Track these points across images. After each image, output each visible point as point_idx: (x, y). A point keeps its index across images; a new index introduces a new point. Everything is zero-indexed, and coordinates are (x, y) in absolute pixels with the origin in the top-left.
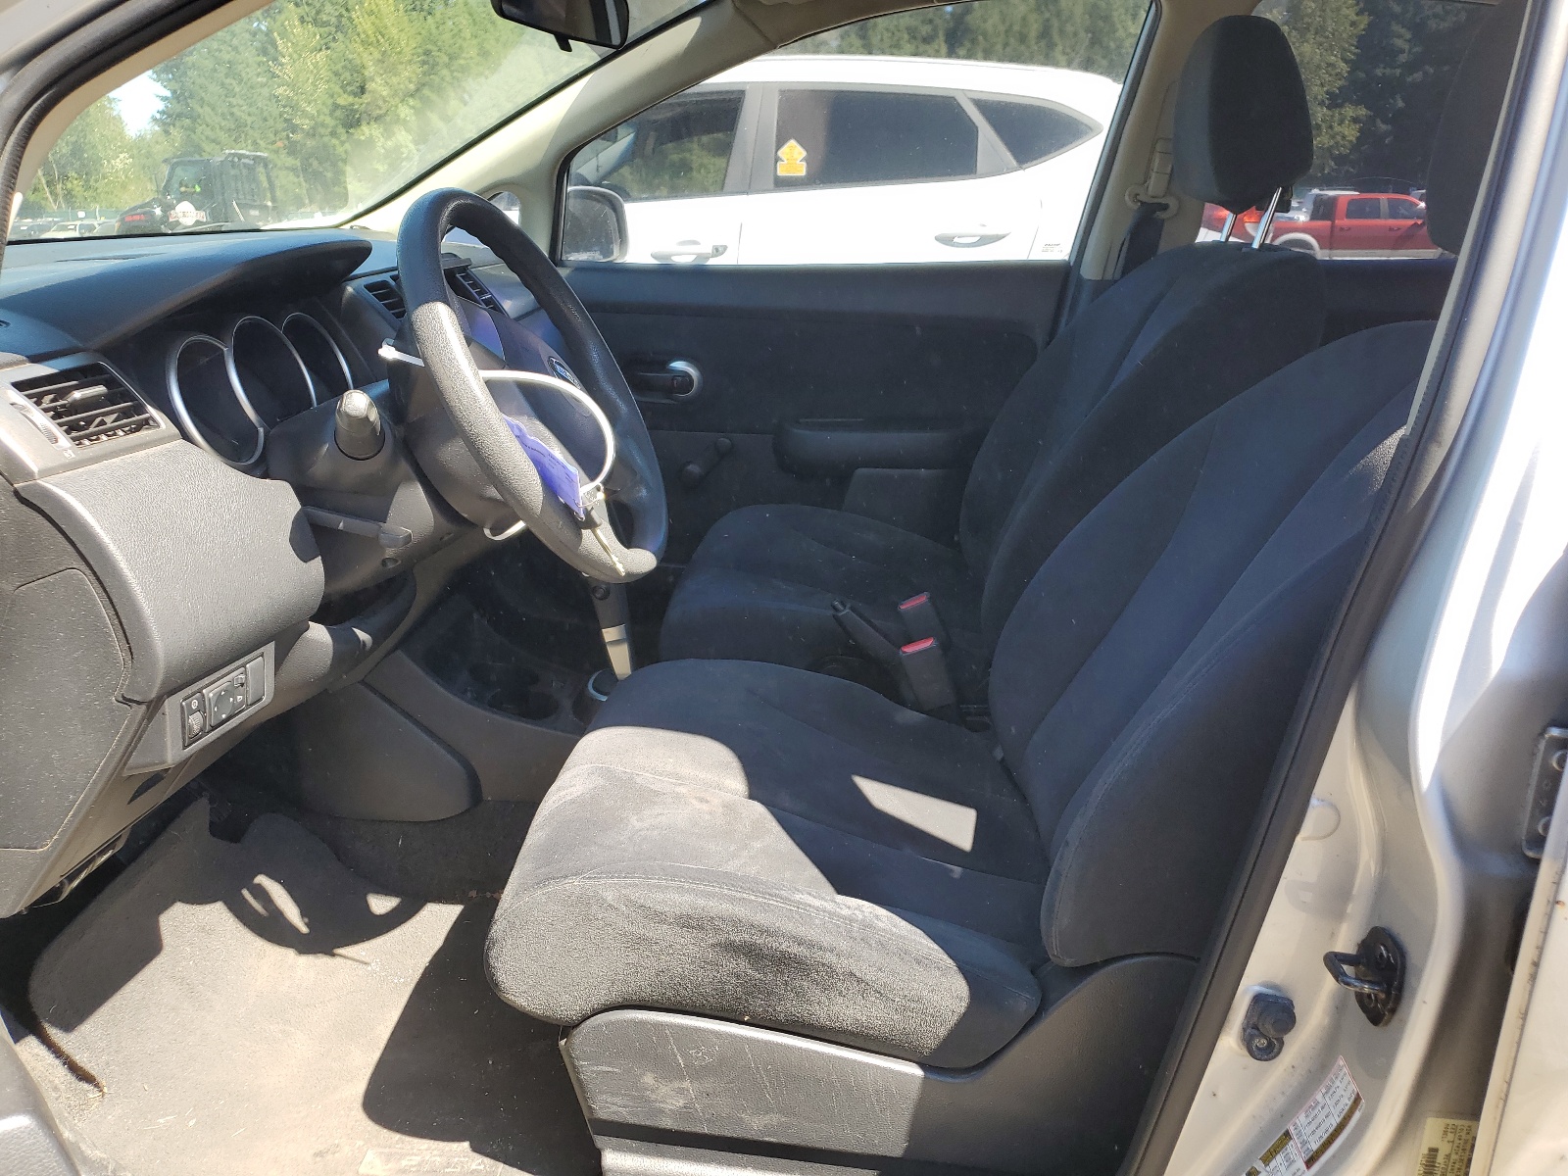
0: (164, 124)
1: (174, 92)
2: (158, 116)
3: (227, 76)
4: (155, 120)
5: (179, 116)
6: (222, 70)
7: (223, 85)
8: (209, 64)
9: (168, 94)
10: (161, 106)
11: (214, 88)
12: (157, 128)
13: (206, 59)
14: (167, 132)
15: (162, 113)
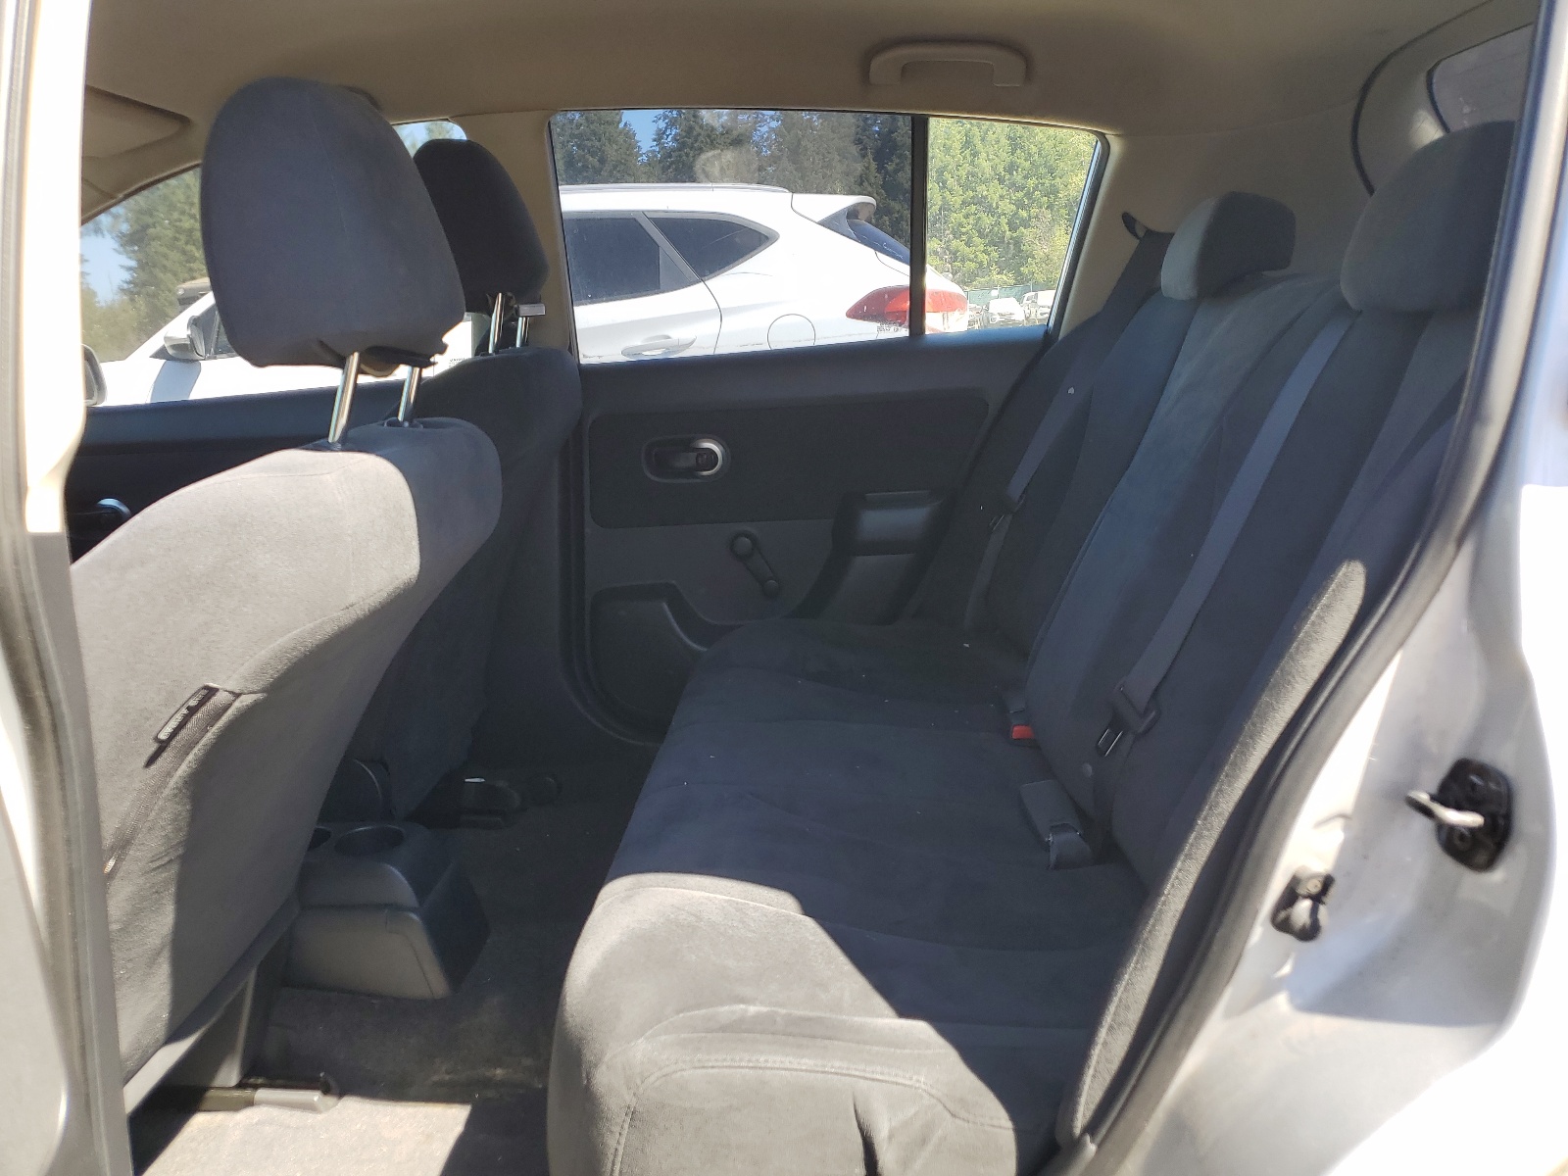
0: (132, 293)
1: (139, 261)
2: (125, 286)
3: (187, 243)
4: (123, 290)
5: (144, 284)
6: (183, 238)
7: (184, 252)
8: (170, 233)
9: (133, 263)
10: (127, 276)
11: (175, 255)
12: (125, 297)
13: (168, 229)
14: (132, 300)
15: (130, 282)
